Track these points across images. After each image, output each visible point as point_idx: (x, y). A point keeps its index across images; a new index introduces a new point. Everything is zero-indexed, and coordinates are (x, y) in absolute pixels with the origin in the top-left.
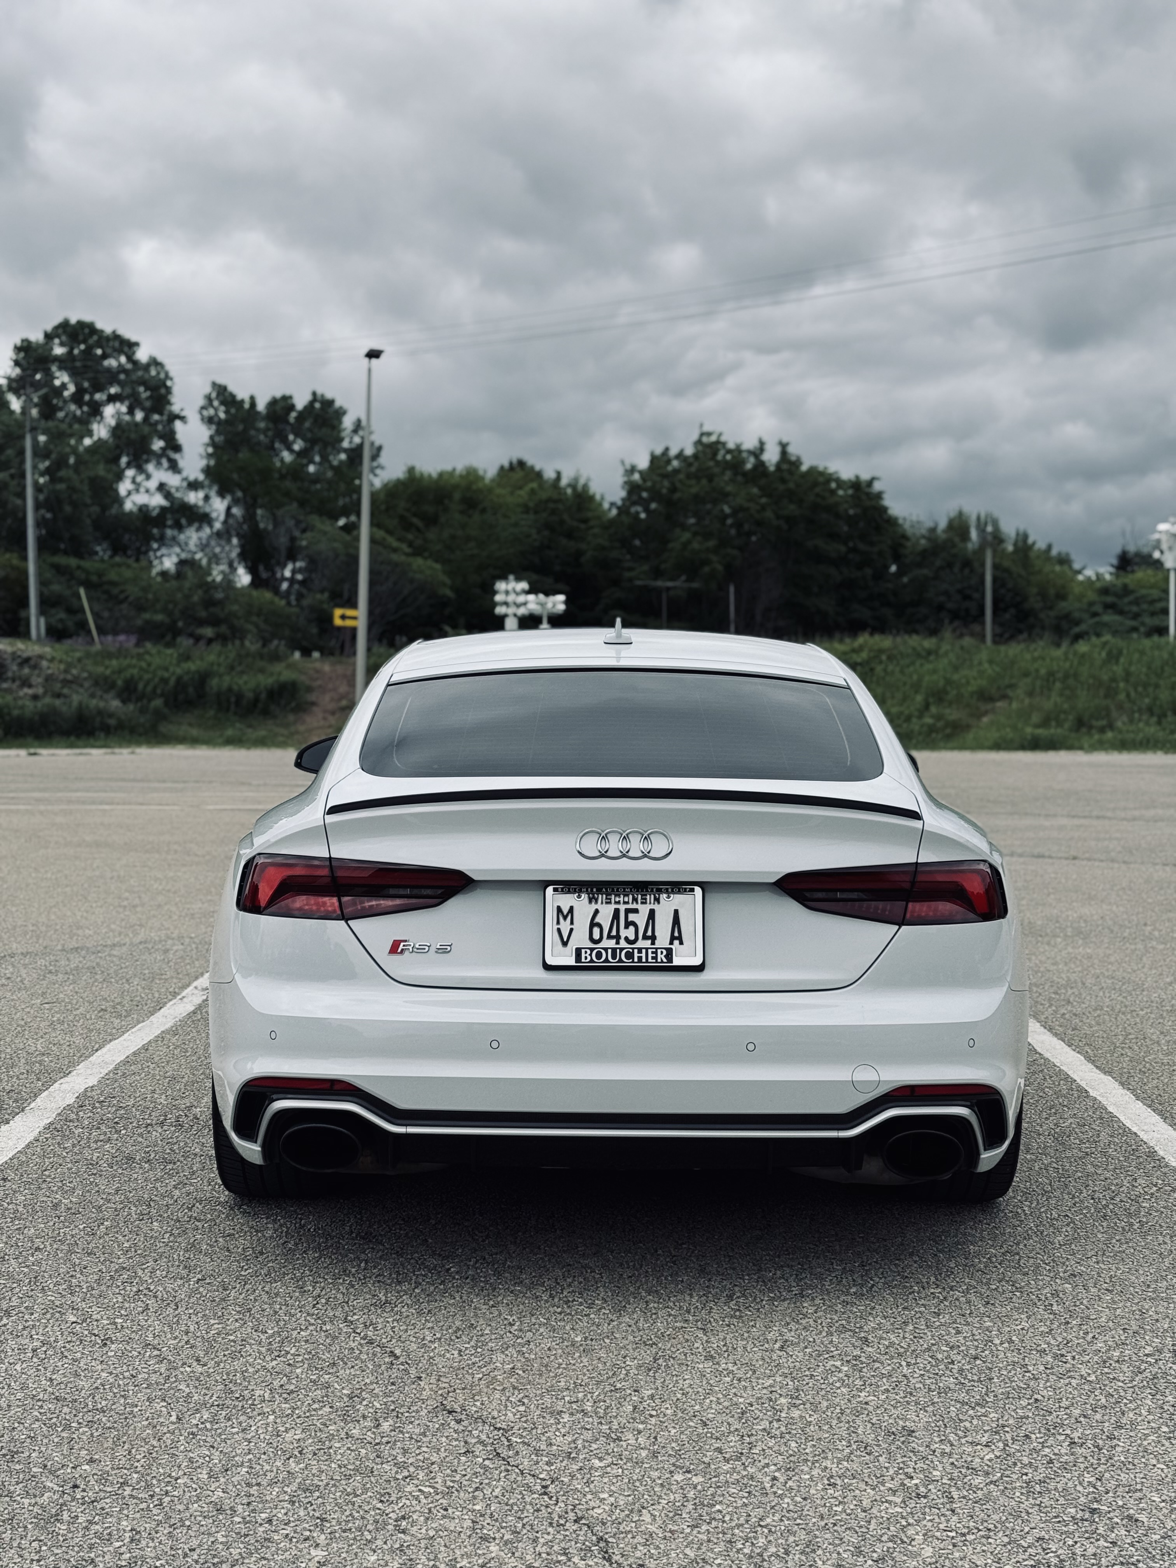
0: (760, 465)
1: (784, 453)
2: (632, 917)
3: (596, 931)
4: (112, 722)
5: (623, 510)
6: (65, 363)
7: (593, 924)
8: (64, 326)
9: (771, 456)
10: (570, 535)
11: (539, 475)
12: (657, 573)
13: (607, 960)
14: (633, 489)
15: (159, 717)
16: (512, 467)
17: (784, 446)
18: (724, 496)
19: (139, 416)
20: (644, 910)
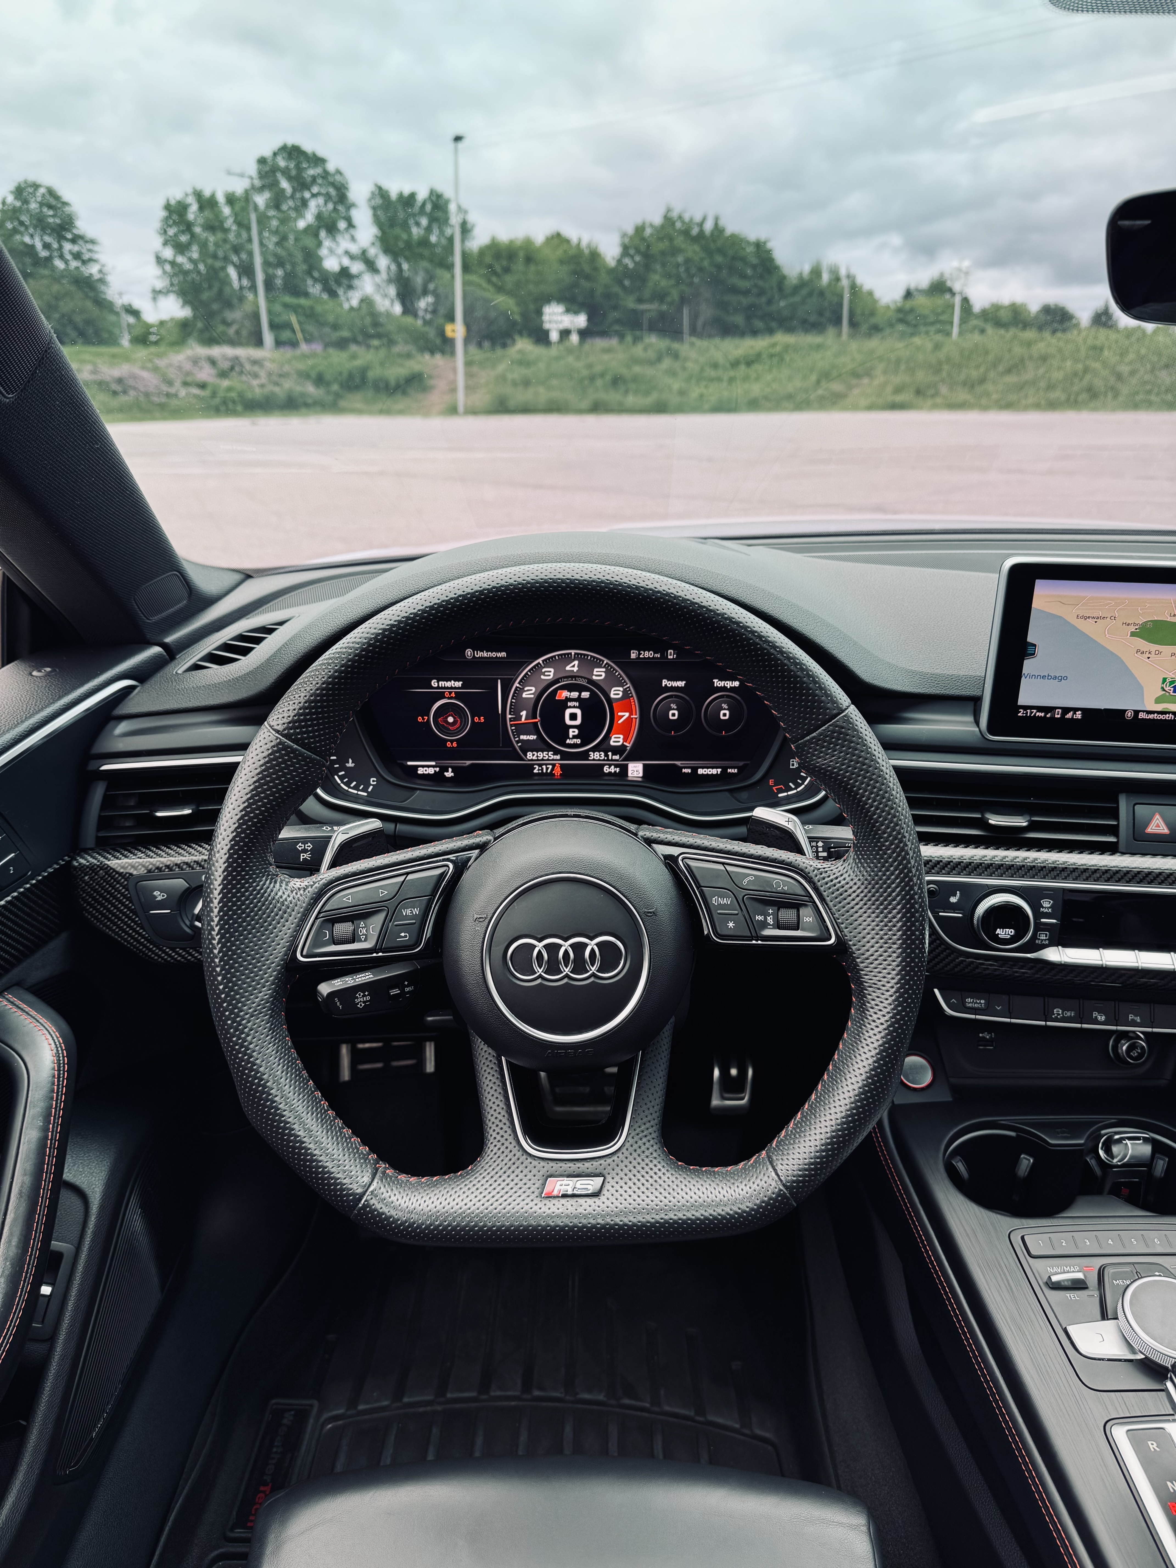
0: (701, 232)
1: (716, 224)
4: (310, 401)
5: (619, 261)
6: (286, 172)
8: (284, 148)
9: (709, 226)
10: (588, 277)
11: (568, 241)
12: (640, 301)
14: (625, 249)
15: (338, 396)
16: (552, 237)
17: (717, 219)
18: (679, 251)
19: (330, 206)
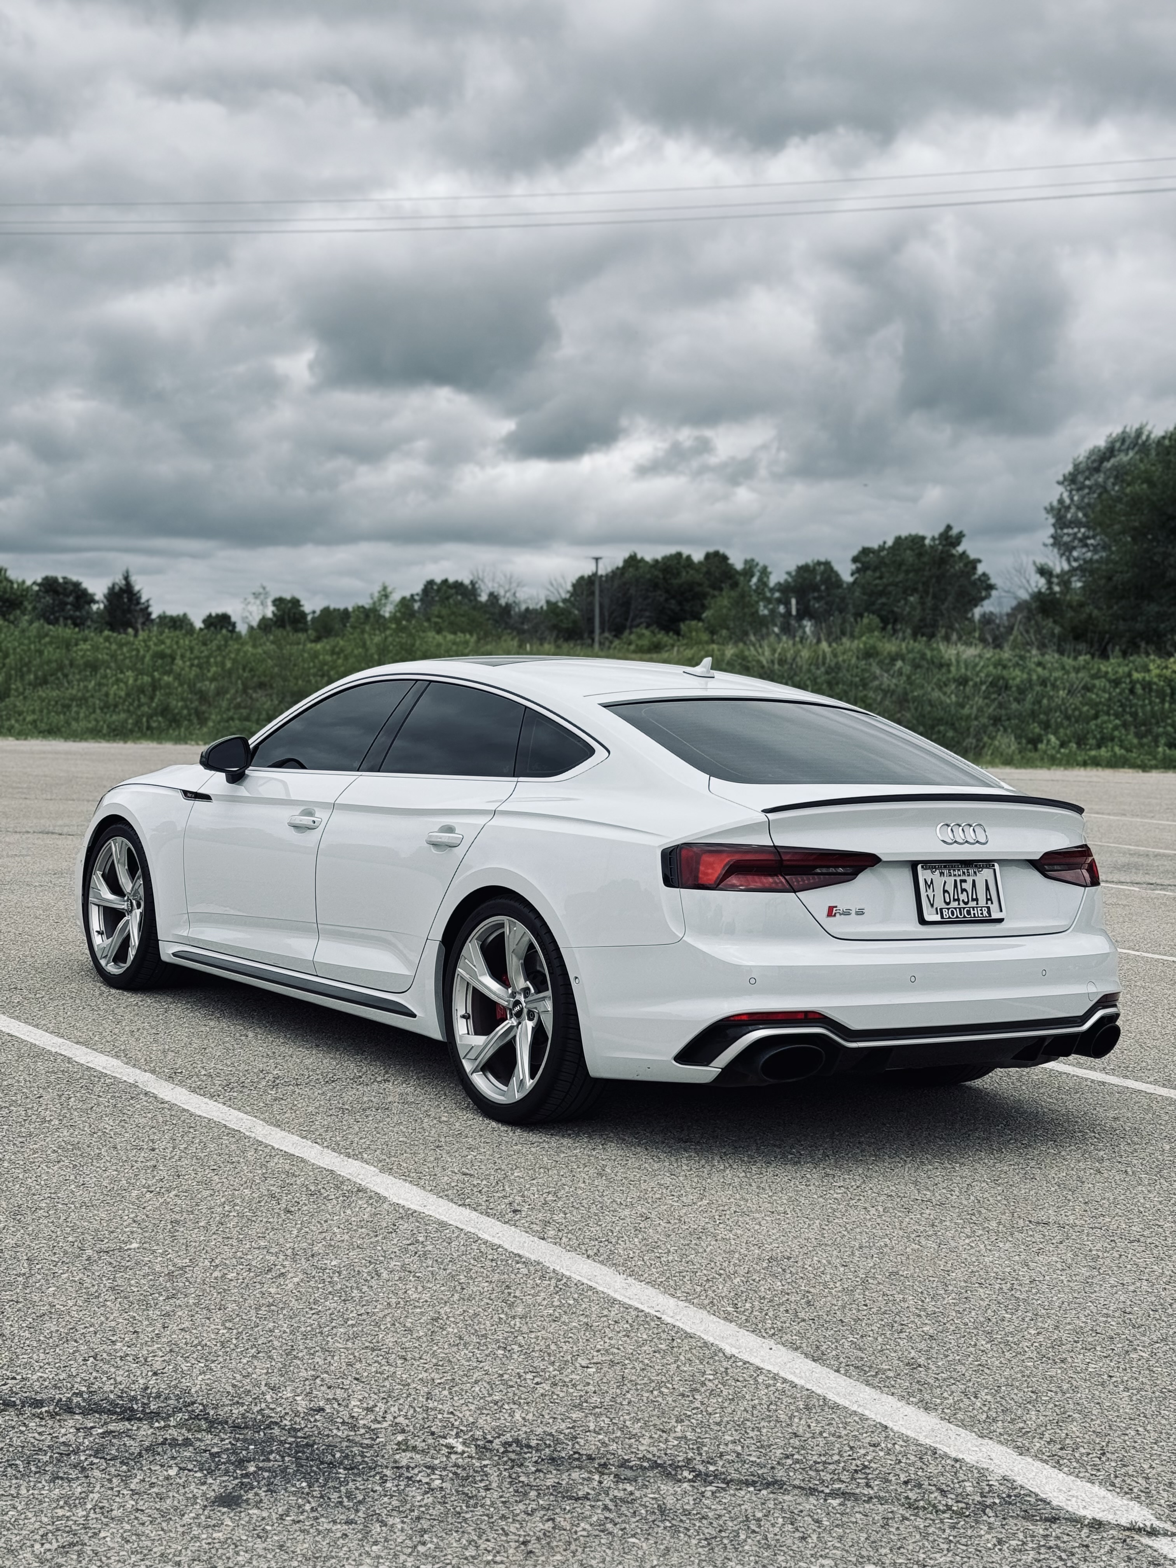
2: (964, 885)
3: (947, 895)
7: (945, 891)
13: (957, 917)
20: (970, 880)
